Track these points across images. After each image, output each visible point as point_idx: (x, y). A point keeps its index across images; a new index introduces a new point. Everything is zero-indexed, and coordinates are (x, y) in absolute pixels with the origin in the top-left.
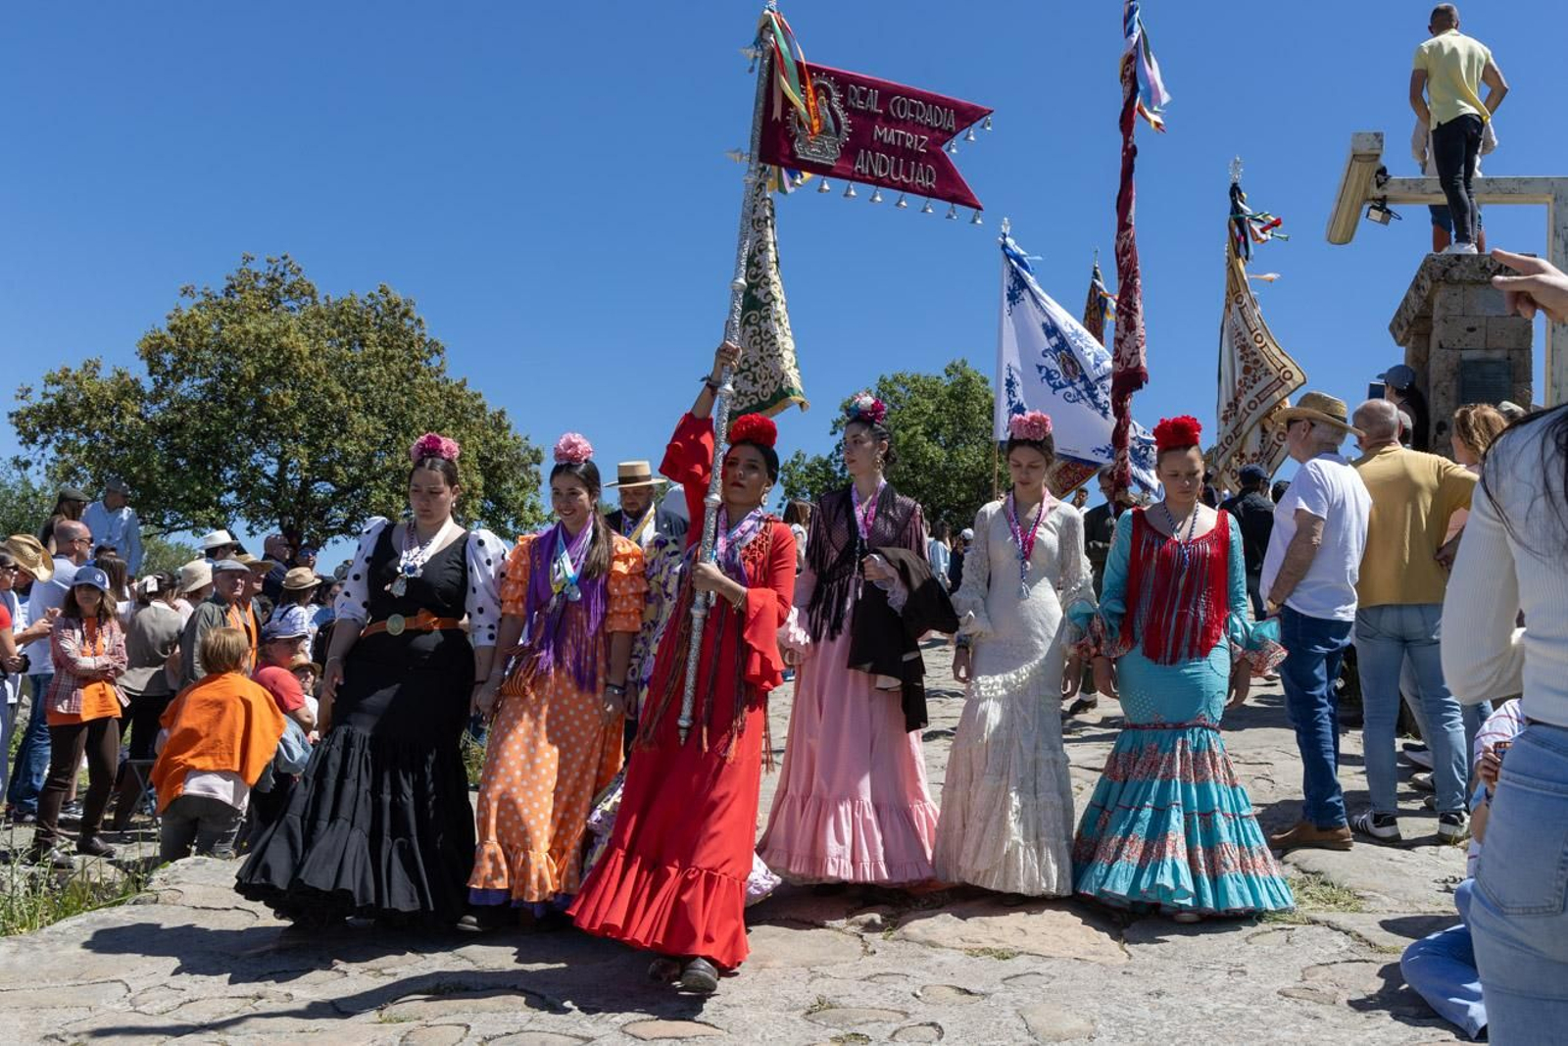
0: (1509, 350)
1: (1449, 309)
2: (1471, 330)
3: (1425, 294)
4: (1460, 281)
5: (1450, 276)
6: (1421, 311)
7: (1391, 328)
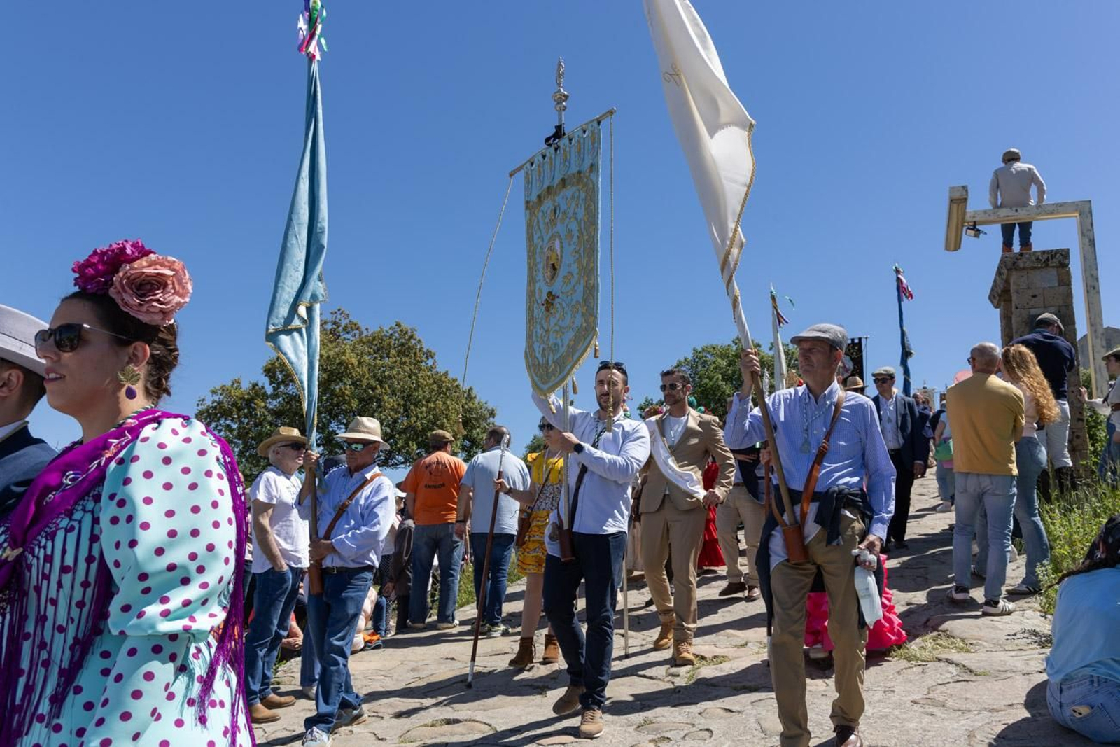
0: (1060, 306)
1: (1019, 285)
2: (1034, 296)
3: (1005, 277)
4: (1024, 269)
5: (1018, 266)
6: (1005, 287)
7: (990, 298)
